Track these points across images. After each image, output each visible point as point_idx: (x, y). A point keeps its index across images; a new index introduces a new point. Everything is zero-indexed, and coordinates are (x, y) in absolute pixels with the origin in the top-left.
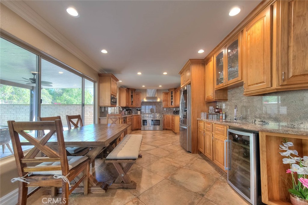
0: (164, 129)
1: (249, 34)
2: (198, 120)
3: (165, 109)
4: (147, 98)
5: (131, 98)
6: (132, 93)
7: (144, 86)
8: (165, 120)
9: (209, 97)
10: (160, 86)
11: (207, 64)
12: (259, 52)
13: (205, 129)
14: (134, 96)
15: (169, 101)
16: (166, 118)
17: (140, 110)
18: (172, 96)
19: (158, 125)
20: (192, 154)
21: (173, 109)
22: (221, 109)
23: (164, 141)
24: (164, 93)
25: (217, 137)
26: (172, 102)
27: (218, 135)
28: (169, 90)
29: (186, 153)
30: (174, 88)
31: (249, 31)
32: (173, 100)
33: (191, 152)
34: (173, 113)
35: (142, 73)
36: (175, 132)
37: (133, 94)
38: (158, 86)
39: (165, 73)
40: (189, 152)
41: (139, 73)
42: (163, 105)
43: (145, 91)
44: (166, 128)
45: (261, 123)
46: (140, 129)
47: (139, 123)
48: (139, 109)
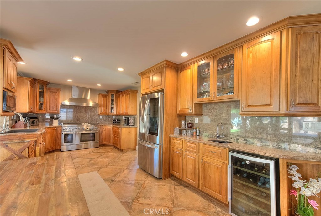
0: (100, 146)
1: (251, 52)
2: (170, 137)
3: (101, 117)
4: (71, 100)
5: (40, 97)
6: (42, 88)
7: (70, 81)
8: (102, 132)
9: (183, 110)
10: (99, 85)
11: (181, 71)
12: (265, 73)
13: (183, 148)
14: (46, 95)
15: (109, 107)
16: (104, 130)
17: (57, 118)
18: (112, 101)
19: (92, 140)
20: (163, 181)
21: (112, 117)
22: (193, 124)
23: (113, 167)
24: (101, 94)
25: (208, 160)
26: (112, 108)
27: (209, 157)
28: (108, 92)
29: (157, 181)
30: (117, 91)
31: (251, 49)
32: (114, 106)
33: (162, 179)
34: (113, 122)
35: (82, 60)
36: (122, 149)
37: (45, 91)
38: (96, 84)
39: (121, 69)
40: (160, 179)
41: (77, 59)
42: (99, 111)
43: (69, 88)
44: (104, 143)
45: (245, 142)
46: (60, 150)
47: (56, 141)
48: (55, 116)
